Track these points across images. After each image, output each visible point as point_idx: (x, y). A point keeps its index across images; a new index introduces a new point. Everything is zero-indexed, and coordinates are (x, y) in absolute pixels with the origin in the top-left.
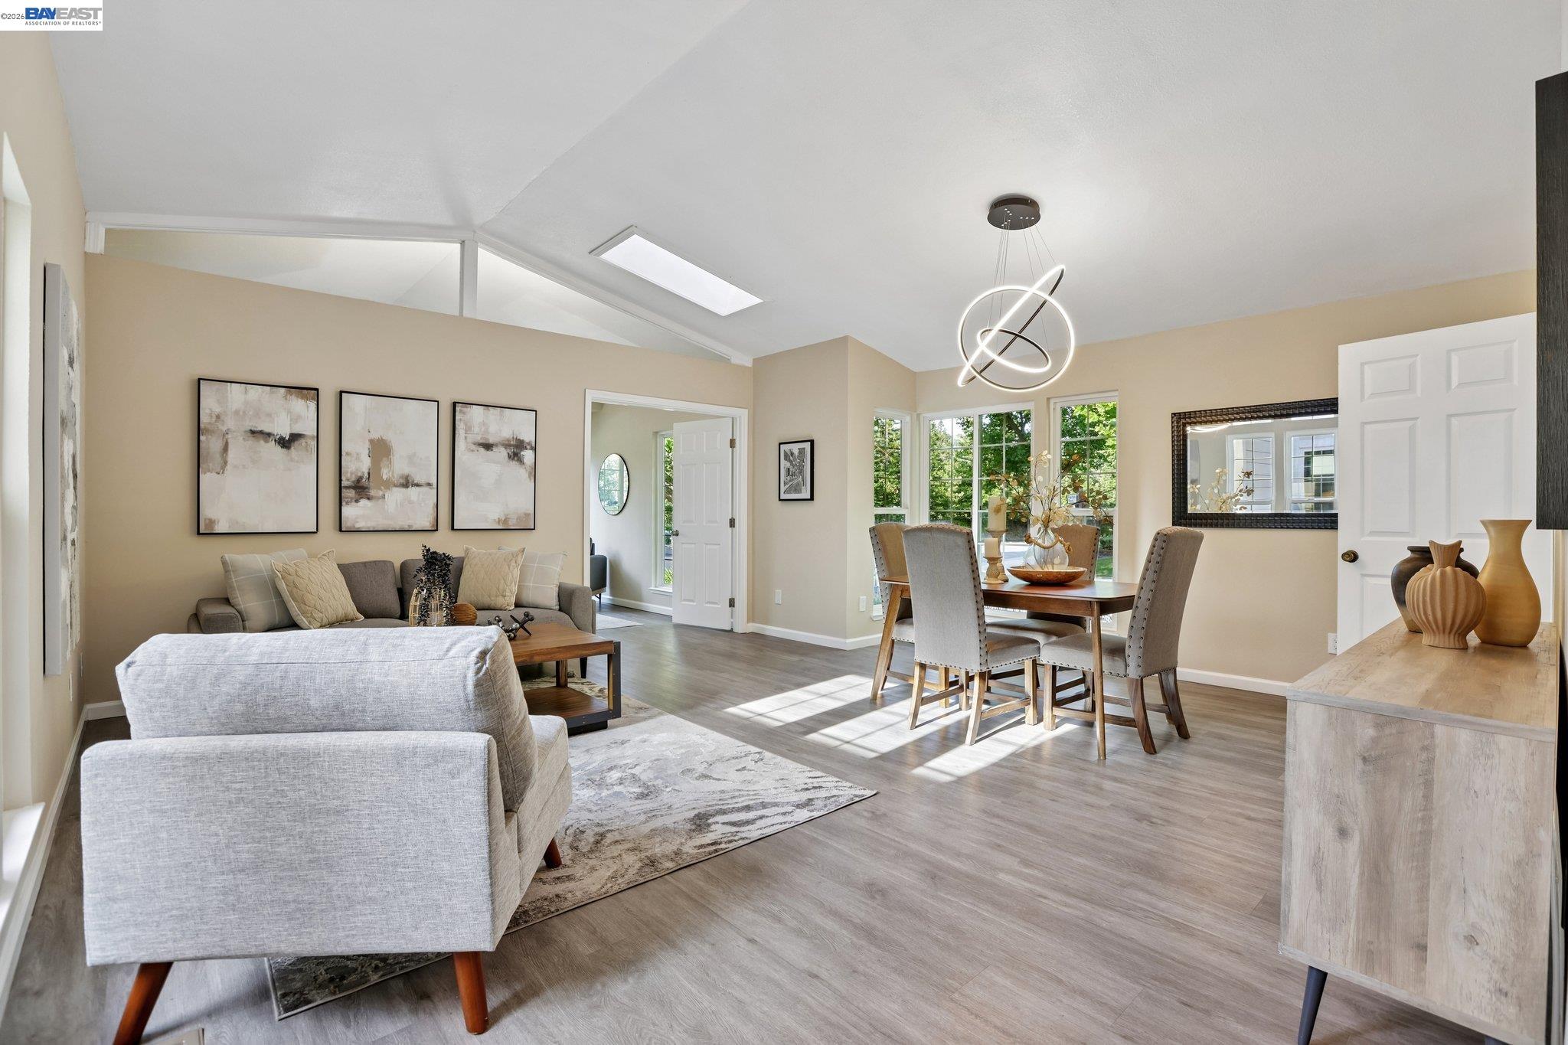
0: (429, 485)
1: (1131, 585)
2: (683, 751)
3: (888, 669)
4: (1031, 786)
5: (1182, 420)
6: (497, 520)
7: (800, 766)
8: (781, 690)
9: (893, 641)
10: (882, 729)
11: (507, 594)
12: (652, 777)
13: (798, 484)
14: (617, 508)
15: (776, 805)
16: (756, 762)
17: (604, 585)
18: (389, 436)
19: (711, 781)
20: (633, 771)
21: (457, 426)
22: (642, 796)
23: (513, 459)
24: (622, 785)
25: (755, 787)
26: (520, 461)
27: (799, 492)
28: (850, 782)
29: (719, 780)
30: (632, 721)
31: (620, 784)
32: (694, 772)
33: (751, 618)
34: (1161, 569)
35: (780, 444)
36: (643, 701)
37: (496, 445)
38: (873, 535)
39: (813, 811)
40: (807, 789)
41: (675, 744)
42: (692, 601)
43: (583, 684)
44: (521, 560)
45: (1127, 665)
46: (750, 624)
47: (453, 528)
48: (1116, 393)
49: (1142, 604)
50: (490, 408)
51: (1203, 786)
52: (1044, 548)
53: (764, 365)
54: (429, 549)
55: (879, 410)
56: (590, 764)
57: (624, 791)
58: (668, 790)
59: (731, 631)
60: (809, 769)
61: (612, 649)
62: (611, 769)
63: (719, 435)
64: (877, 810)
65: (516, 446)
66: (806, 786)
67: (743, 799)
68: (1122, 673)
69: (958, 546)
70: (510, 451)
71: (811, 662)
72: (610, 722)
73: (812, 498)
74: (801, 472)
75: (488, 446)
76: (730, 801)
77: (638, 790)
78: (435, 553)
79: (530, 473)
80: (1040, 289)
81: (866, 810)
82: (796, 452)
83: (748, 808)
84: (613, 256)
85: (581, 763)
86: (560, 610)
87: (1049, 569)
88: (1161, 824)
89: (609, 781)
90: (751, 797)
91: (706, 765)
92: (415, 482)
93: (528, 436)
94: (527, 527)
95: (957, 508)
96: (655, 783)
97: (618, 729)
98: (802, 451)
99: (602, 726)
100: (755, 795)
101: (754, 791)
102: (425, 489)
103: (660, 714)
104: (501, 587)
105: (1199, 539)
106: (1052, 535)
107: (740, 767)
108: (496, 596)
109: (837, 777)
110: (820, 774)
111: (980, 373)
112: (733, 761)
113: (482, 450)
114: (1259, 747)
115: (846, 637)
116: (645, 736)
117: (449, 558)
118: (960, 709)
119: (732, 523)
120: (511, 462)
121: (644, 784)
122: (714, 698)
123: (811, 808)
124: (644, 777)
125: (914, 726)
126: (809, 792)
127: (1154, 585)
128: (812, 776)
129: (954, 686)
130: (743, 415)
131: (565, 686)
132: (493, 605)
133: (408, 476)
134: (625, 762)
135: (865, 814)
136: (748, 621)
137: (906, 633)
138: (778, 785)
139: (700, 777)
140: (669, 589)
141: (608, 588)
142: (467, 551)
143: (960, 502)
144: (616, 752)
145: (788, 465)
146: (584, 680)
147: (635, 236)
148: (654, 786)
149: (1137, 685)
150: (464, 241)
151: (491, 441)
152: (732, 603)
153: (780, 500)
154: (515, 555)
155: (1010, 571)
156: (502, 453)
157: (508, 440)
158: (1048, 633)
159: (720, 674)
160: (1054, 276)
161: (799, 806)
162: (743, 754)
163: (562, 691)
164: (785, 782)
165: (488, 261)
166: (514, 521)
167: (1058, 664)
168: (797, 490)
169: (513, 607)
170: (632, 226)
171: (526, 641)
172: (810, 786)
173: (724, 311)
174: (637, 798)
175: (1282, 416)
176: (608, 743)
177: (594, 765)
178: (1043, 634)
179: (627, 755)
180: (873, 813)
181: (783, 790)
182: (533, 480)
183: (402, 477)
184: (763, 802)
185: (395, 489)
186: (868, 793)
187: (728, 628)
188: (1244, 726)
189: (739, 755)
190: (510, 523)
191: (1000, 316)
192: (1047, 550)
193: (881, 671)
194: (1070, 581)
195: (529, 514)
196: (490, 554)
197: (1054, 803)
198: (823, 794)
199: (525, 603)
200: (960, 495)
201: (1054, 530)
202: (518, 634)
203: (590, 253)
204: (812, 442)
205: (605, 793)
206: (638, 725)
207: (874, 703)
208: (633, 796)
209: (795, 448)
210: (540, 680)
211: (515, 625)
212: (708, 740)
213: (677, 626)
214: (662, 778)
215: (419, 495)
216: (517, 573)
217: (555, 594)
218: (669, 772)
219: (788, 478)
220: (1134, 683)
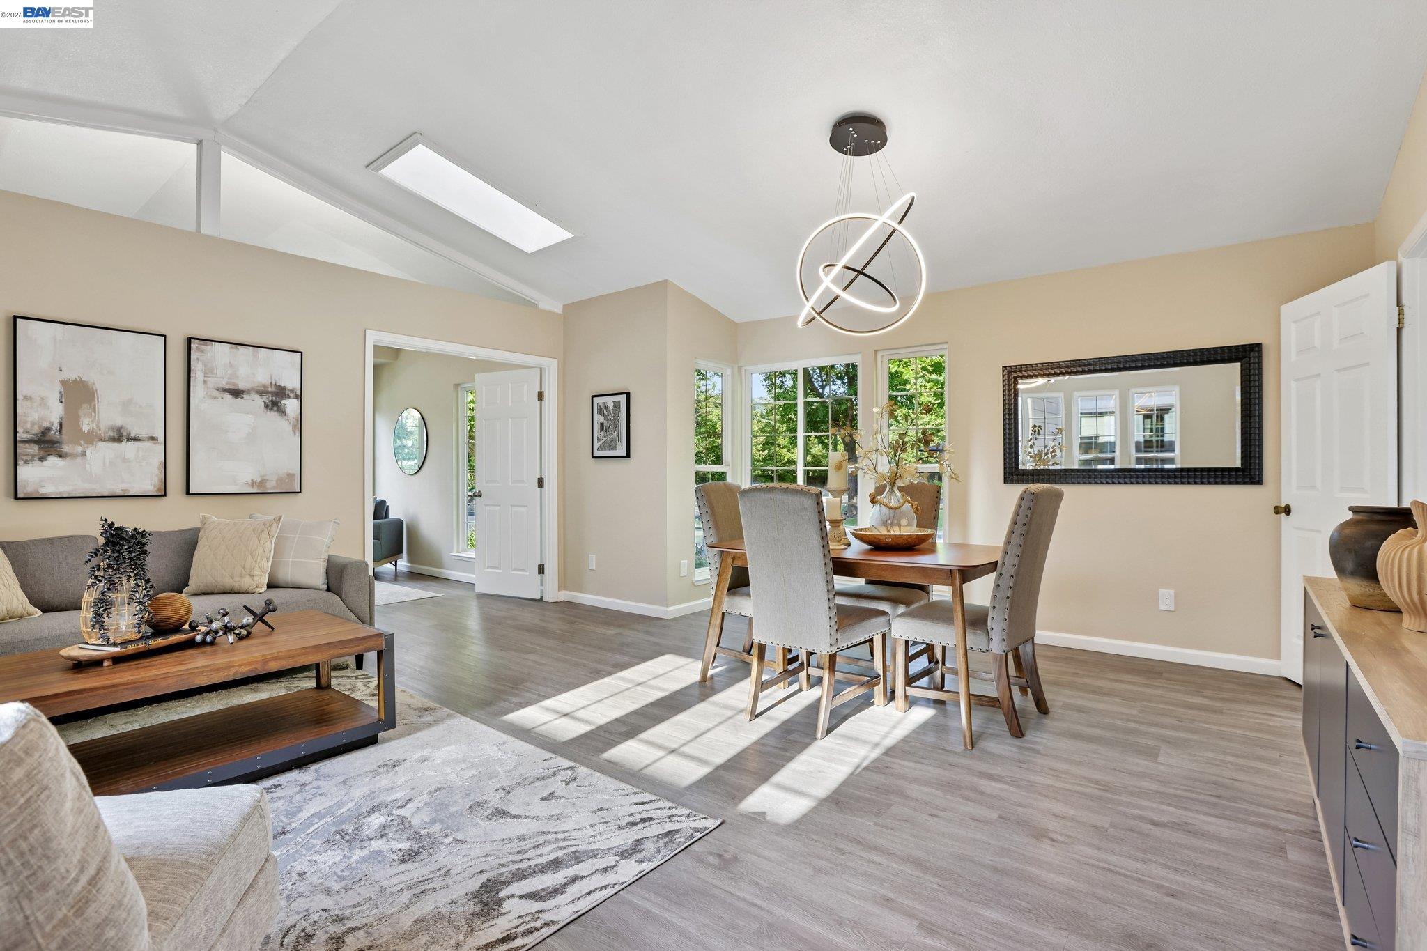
0: (153, 439)
1: (993, 549)
2: (474, 772)
3: (718, 645)
4: (902, 794)
5: (1013, 375)
6: (250, 482)
7: (623, 785)
8: (597, 674)
9: (723, 614)
10: (721, 723)
11: (256, 573)
12: (427, 819)
13: (613, 440)
14: (413, 464)
15: (593, 854)
16: (567, 784)
17: (401, 551)
18: (91, 377)
19: (508, 820)
20: (401, 812)
21: (192, 368)
22: (410, 856)
23: (271, 409)
24: (384, 839)
25: (565, 827)
26: (281, 411)
27: (614, 448)
28: (687, 806)
29: (518, 817)
30: (413, 729)
31: (382, 836)
32: (486, 806)
33: (562, 586)
34: (1028, 532)
35: (593, 397)
36: (430, 697)
37: (249, 392)
38: (699, 496)
39: (641, 862)
40: (634, 824)
41: (464, 761)
42: (497, 568)
43: (357, 677)
44: (275, 530)
45: (989, 639)
46: (563, 592)
47: (188, 493)
48: (946, 346)
49: (1008, 570)
50: (239, 347)
51: (1088, 779)
52: (891, 508)
53: (575, 310)
54: (112, 524)
55: (699, 361)
56: (344, 804)
57: (385, 849)
58: (447, 841)
59: (541, 600)
60: (635, 790)
61: (381, 644)
62: (371, 811)
63: (526, 387)
64: (726, 851)
65: (276, 394)
66: (631, 819)
67: (550, 848)
68: (984, 648)
69: (806, 509)
70: (268, 399)
71: (633, 635)
72: (380, 735)
73: (628, 456)
74: (616, 427)
75: (237, 393)
76: (531, 854)
77: (405, 846)
78: (120, 529)
79: (294, 426)
80: (890, 218)
81: (711, 854)
82: (611, 406)
83: (555, 864)
84: (395, 171)
85: (331, 804)
86: (328, 589)
87: (895, 532)
88: (1063, 842)
89: (366, 832)
90: (561, 844)
91: (501, 794)
92: (133, 435)
93: (291, 382)
94: (290, 491)
95: (761, 466)
96: (431, 830)
97: (392, 743)
98: (617, 404)
99: (372, 741)
100: (565, 839)
101: (564, 832)
102: (148, 445)
103: (449, 716)
104: (248, 566)
105: (1059, 496)
106: (899, 494)
107: (546, 794)
108: (241, 576)
109: (669, 800)
110: (647, 797)
111: (819, 314)
112: (538, 784)
113: (228, 397)
114: (1122, 719)
115: (667, 606)
116: (426, 752)
117: (143, 534)
118: (800, 690)
119: (541, 483)
120: (268, 412)
121: (416, 833)
122: (517, 689)
123: (639, 856)
124: (416, 822)
125: (755, 716)
126: (635, 828)
127: (1020, 549)
128: (638, 801)
129: (793, 664)
130: (552, 365)
131: (328, 687)
132: (236, 587)
133: (121, 428)
134: (393, 797)
135: (711, 859)
136: (560, 588)
137: (743, 605)
138: (597, 818)
139: (493, 814)
140: (471, 554)
141: (405, 554)
142: (204, 520)
143: (764, 460)
144: (384, 781)
145: (602, 419)
146: (359, 673)
147: (420, 146)
148: (429, 836)
149: (1001, 661)
150: (201, 141)
151: (241, 386)
152: (541, 570)
153: (593, 457)
154: (267, 526)
155: (853, 534)
156: (258, 401)
157: (264, 386)
158: (895, 601)
159: (526, 656)
160: (906, 201)
161: (625, 854)
162: (551, 771)
163: (324, 695)
164: (604, 814)
165: (234, 169)
166: (274, 483)
167: (912, 639)
168: (611, 445)
169: (265, 588)
170: (416, 132)
171: (268, 639)
172: (636, 818)
173: (530, 248)
174: (403, 861)
175: (1125, 369)
176: (374, 767)
177: (350, 805)
178: (889, 603)
179: (396, 785)
180: (720, 856)
181: (602, 827)
182: (298, 434)
183: (112, 429)
184: (576, 852)
185: (102, 444)
186: (711, 823)
187: (538, 597)
188: (1094, 692)
189: (546, 773)
190: (268, 485)
191: (846, 248)
192: (892, 511)
193: (711, 648)
194: (920, 544)
195: (294, 475)
196: (235, 523)
197: (935, 819)
198: (654, 830)
199: (281, 583)
200: (764, 453)
201: (900, 489)
202: (253, 630)
203: (366, 167)
204: (628, 394)
205: (358, 854)
206: (419, 734)
207: (706, 688)
208: (396, 857)
209: (609, 401)
210: (302, 675)
211: (248, 619)
212: (506, 753)
213: (481, 596)
214: (441, 821)
215: (138, 451)
216: (270, 547)
217: (322, 570)
218: (453, 809)
219: (602, 433)
220: (998, 659)
